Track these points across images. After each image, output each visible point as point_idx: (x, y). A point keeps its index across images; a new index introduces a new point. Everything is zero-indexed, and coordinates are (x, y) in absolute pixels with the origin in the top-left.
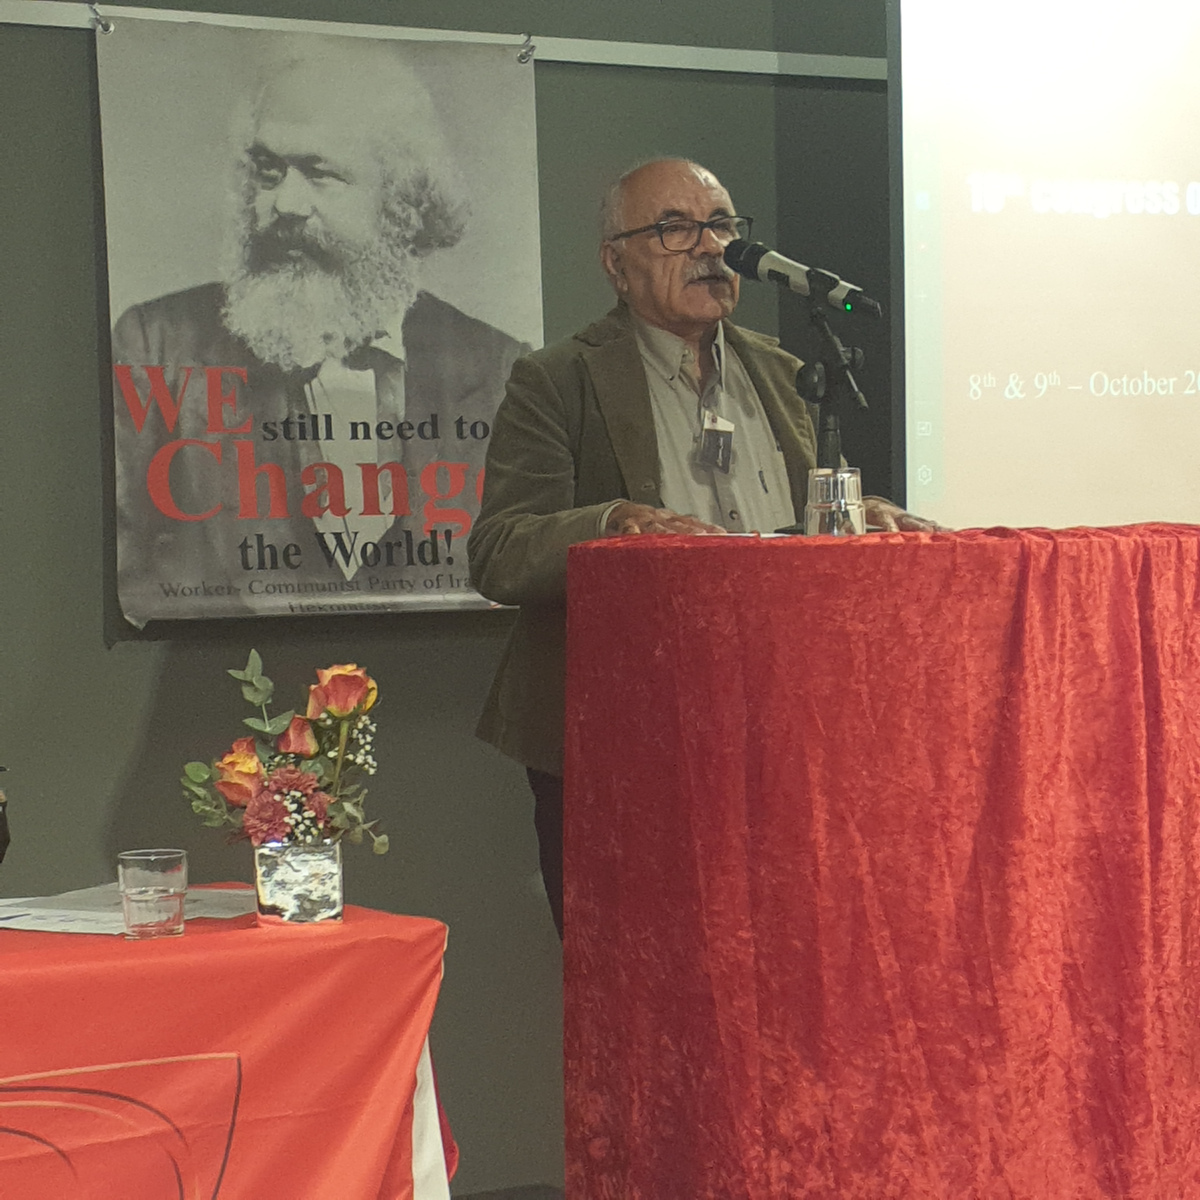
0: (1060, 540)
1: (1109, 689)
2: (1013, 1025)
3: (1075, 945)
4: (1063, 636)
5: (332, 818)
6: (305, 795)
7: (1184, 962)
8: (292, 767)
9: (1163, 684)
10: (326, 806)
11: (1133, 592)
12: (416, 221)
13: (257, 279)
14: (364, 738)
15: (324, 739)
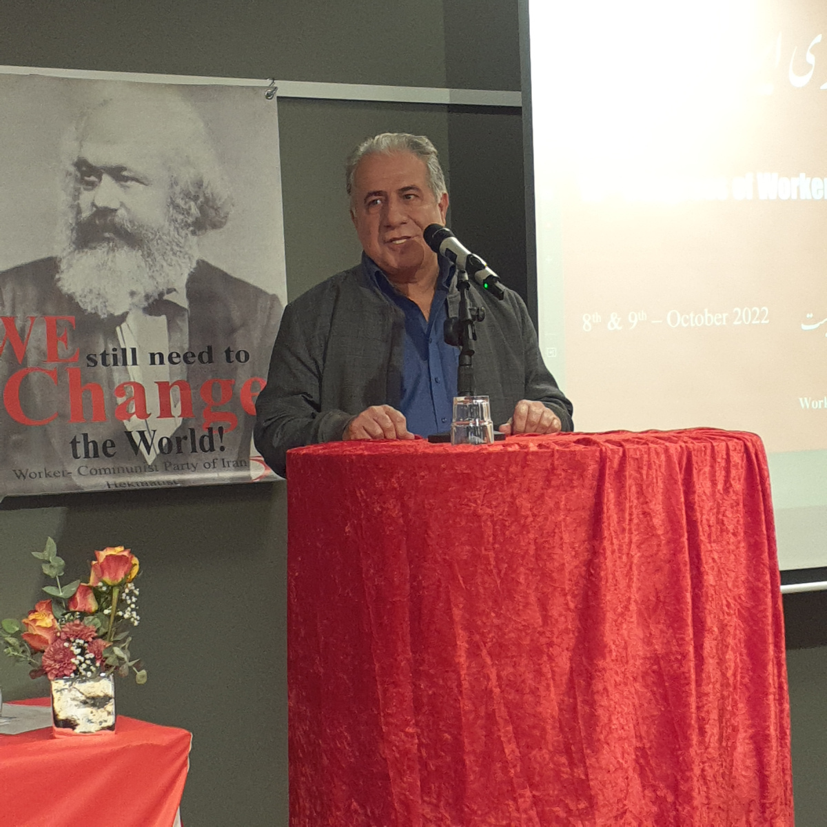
0: (627, 446)
1: (665, 552)
2: (600, 792)
3: (643, 734)
4: (631, 514)
5: (106, 658)
6: (88, 642)
7: (721, 744)
8: (78, 622)
9: (702, 547)
10: (102, 649)
11: (680, 483)
12: (195, 211)
13: (81, 254)
14: (131, 599)
15: (102, 600)
